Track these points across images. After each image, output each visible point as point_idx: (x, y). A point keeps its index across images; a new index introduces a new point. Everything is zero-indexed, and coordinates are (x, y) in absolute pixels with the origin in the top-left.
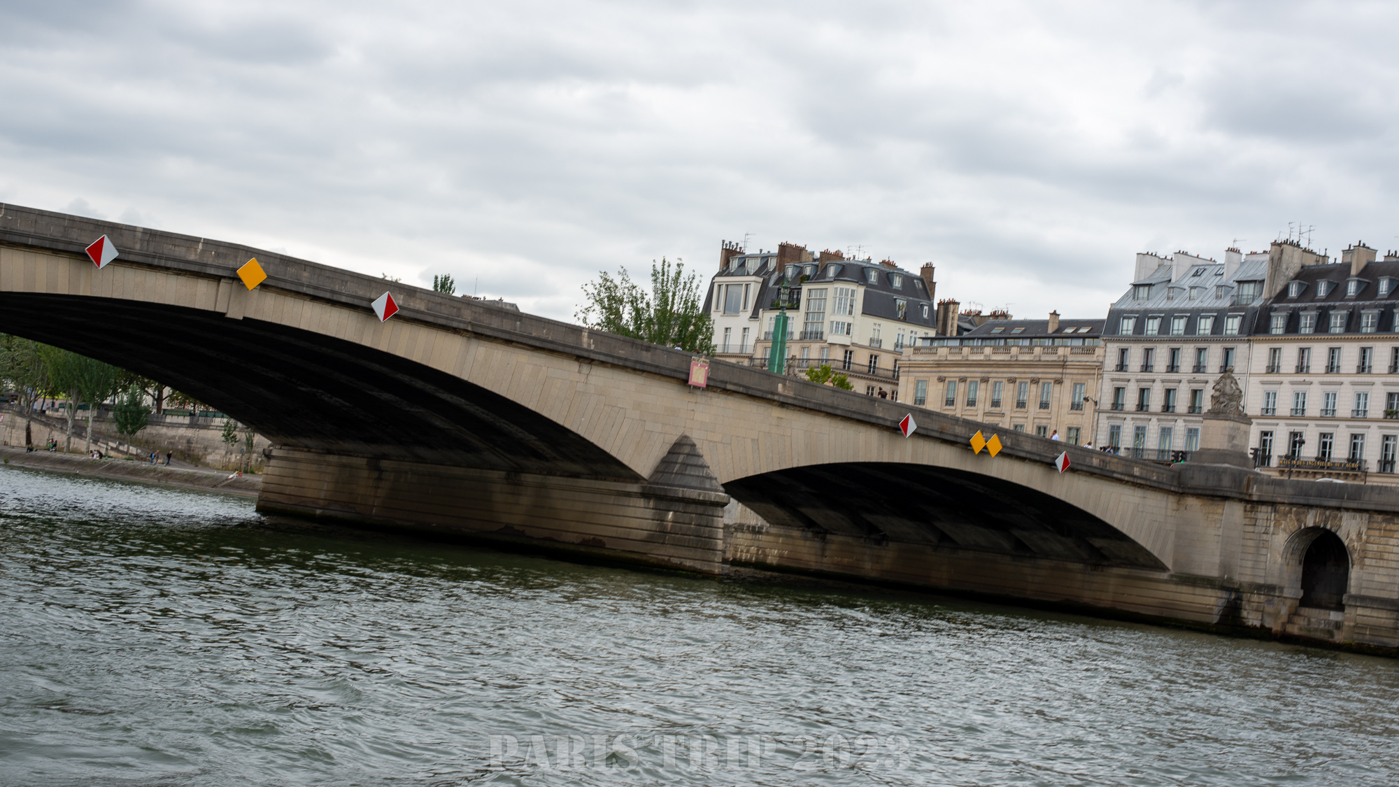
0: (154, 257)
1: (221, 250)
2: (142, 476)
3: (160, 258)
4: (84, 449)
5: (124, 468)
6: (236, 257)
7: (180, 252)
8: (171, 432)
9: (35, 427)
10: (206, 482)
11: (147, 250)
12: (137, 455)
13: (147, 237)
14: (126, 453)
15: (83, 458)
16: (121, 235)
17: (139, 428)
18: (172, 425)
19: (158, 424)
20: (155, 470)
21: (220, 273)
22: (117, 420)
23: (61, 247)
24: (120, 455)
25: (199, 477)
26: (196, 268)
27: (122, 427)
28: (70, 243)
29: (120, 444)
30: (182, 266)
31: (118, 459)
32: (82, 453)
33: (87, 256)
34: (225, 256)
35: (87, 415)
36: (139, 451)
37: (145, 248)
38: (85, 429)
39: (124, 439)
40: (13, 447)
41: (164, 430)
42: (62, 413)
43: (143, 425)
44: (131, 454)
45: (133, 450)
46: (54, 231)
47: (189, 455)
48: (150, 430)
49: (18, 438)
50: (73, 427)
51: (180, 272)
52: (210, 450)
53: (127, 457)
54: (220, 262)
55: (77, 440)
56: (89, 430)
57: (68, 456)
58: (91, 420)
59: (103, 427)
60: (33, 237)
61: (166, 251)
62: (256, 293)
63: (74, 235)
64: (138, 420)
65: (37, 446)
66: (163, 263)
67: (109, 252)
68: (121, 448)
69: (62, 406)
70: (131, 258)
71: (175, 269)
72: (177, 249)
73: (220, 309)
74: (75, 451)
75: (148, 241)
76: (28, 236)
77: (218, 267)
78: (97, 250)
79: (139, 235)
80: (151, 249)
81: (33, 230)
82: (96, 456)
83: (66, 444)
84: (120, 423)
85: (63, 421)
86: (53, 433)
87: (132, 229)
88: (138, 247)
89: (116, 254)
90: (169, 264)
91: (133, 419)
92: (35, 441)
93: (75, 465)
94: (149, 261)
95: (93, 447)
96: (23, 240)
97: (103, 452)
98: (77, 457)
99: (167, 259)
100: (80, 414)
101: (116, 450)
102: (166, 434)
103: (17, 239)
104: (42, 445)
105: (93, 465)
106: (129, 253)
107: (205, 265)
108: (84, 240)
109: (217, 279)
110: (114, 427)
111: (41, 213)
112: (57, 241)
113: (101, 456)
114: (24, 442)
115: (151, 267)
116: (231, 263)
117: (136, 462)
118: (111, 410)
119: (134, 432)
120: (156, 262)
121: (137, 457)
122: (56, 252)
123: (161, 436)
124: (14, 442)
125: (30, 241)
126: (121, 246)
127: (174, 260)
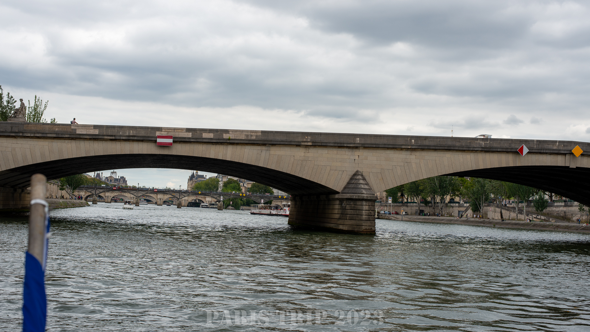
0: (541, 150)
1: (565, 144)
2: (547, 228)
3: (544, 150)
4: (523, 219)
5: (540, 225)
6: (571, 146)
7: (550, 146)
8: (557, 209)
9: (504, 211)
10: (573, 228)
11: (539, 148)
12: (544, 219)
13: (538, 143)
14: (540, 219)
15: (524, 222)
16: (529, 143)
17: (544, 209)
18: (557, 206)
19: (552, 206)
20: (552, 225)
21: (566, 152)
22: (535, 206)
23: (509, 150)
24: (538, 220)
25: (570, 227)
26: (557, 152)
27: (537, 209)
28: (512, 149)
29: (537, 215)
30: (551, 152)
31: (537, 221)
32: (523, 220)
33: (518, 152)
34: (567, 146)
35: (523, 205)
36: (545, 218)
37: (538, 147)
38: (523, 210)
39: (539, 214)
40: (496, 220)
41: (554, 209)
42: (513, 205)
43: (545, 207)
44: (542, 219)
45: (543, 217)
46: (506, 145)
47: (565, 218)
48: (549, 209)
49: (497, 216)
50: (518, 210)
51: (551, 154)
52: (574, 215)
53: (541, 220)
54: (565, 148)
55: (520, 215)
56: (524, 211)
57: (517, 222)
58: (525, 207)
59: (530, 209)
60: (499, 148)
61: (545, 147)
62: (580, 158)
63: (513, 146)
64: (543, 205)
65: (505, 219)
66: (545, 151)
67: (526, 150)
68: (538, 217)
69: (513, 202)
70: (533, 151)
71: (549, 153)
72: (549, 146)
73: (567, 165)
74: (520, 220)
75: (539, 144)
76: (498, 148)
77: (564, 150)
78: (521, 150)
79: (535, 143)
80: (540, 147)
81: (499, 146)
82: (528, 221)
83: (516, 217)
84: (536, 207)
85: (514, 208)
86: (511, 213)
87: (533, 141)
88: (535, 147)
89: (528, 151)
90: (547, 151)
91: (541, 205)
92: (504, 217)
93: (521, 225)
94: (540, 151)
95: (527, 217)
96: (496, 150)
97: (531, 219)
98: (521, 222)
99: (546, 150)
100: (520, 205)
101: (536, 218)
102: (555, 210)
103: (494, 150)
104: (507, 218)
105: (527, 225)
106: (533, 149)
107: (560, 150)
108: (517, 147)
109: (565, 154)
110: (534, 209)
111: (502, 140)
112: (508, 149)
113: (530, 221)
114: (500, 218)
115: (541, 153)
116: (569, 148)
117: (544, 222)
118: (532, 202)
119: (542, 210)
120: (542, 151)
121: (545, 220)
122: (508, 152)
123: (553, 211)
124: (496, 218)
125: (499, 150)
126: (529, 147)
127: (549, 150)
